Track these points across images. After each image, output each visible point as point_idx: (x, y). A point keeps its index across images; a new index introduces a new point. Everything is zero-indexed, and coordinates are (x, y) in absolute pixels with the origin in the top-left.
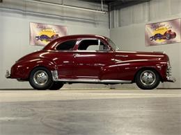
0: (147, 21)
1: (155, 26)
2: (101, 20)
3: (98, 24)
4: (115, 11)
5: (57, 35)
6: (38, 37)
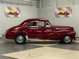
1: (60, 9)
6: (8, 13)
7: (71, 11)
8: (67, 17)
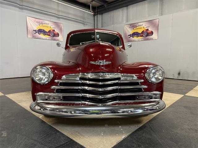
0: (125, 22)
1: (133, 26)
2: (88, 22)
3: (87, 24)
4: (99, 15)
5: (54, 30)
6: (35, 31)
7: (157, 27)
8: (148, 39)
